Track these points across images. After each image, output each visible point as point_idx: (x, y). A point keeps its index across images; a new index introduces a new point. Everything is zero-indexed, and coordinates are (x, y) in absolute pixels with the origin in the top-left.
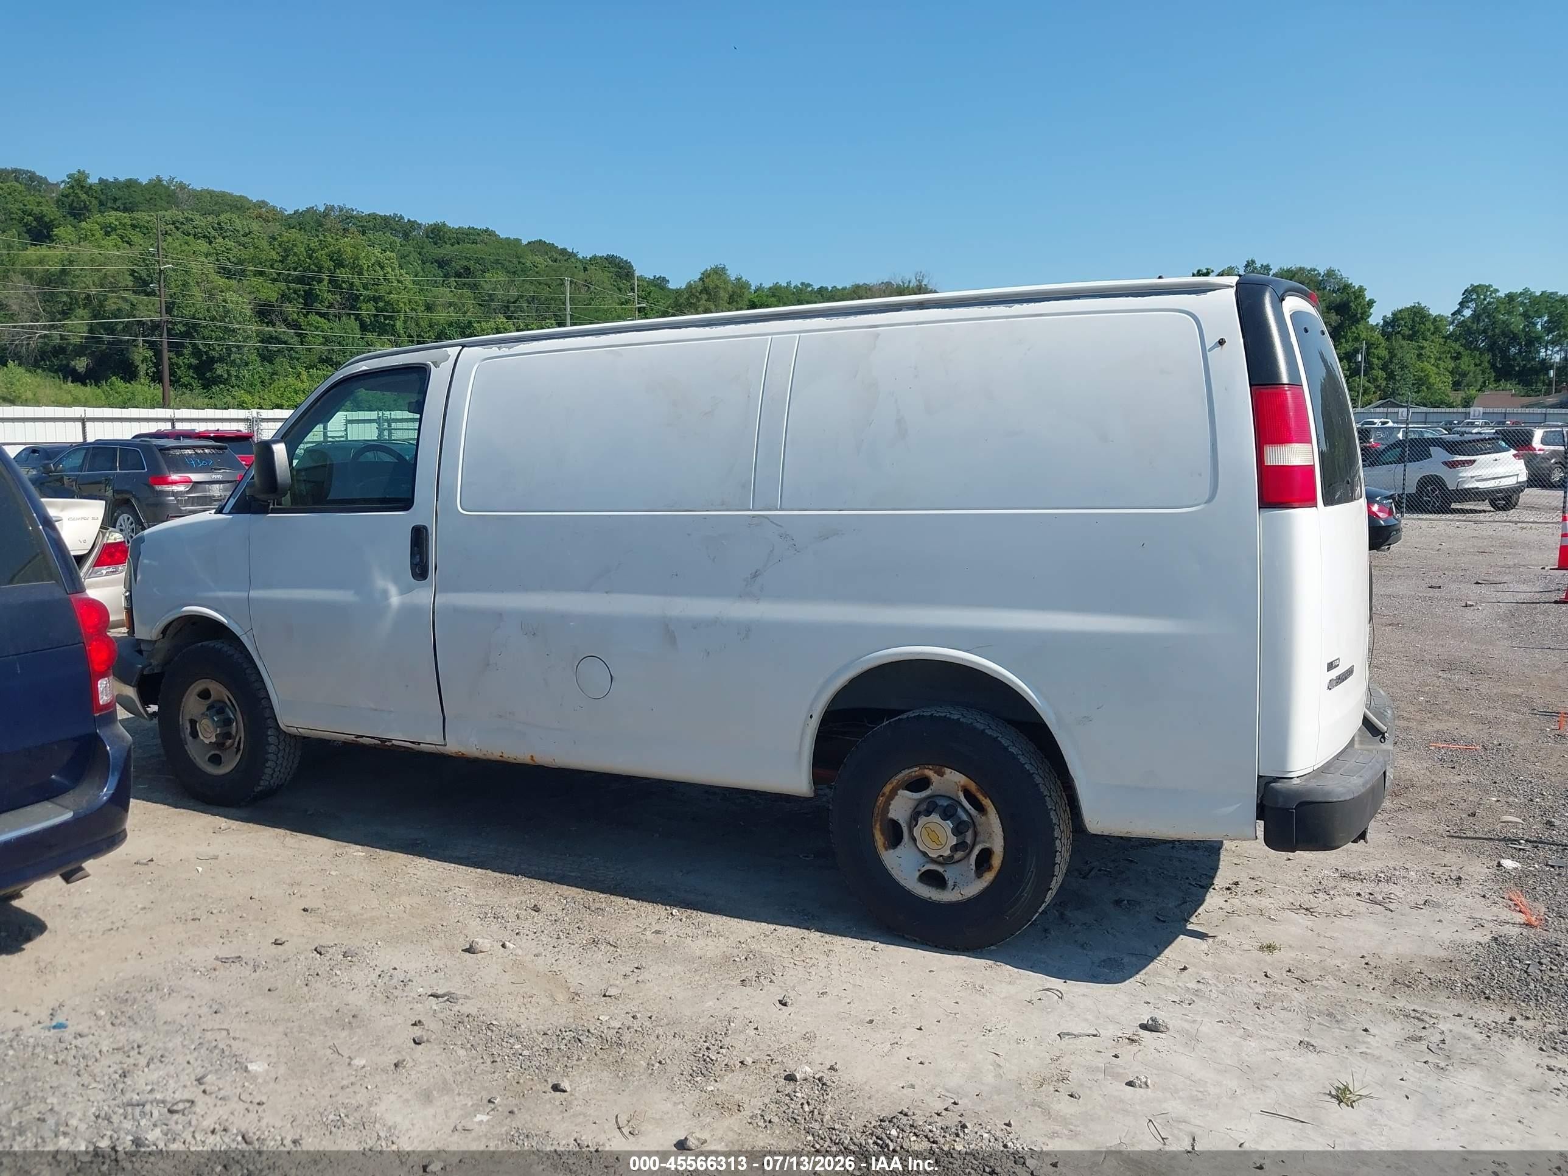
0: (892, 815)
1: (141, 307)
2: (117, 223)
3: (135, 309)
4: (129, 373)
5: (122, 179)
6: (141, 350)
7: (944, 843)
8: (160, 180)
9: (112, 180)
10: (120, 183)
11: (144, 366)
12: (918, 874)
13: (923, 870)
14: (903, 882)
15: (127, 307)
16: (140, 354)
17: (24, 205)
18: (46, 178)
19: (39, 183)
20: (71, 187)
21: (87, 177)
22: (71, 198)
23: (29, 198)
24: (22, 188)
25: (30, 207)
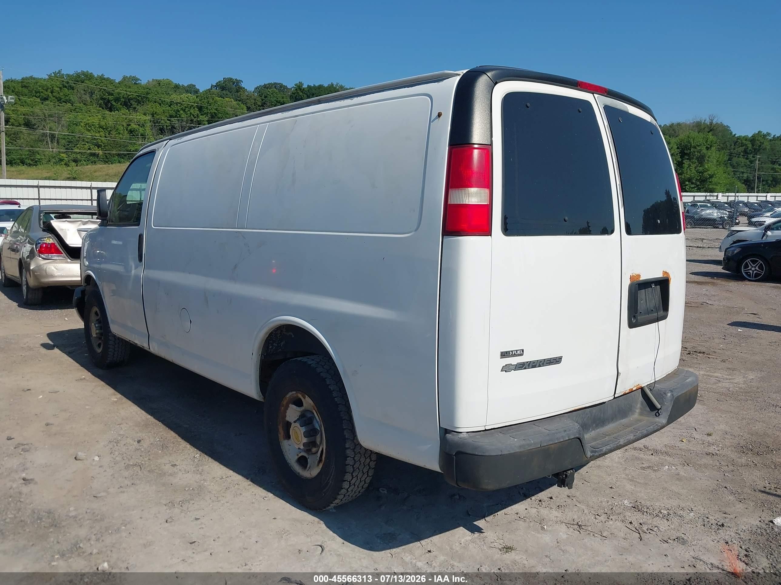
0: (288, 419)
5: (317, 85)
7: (300, 441)
8: (333, 85)
9: (312, 85)
10: (316, 87)
12: (297, 457)
13: (300, 455)
14: (289, 461)
17: (277, 98)
18: (287, 86)
19: (284, 88)
20: (296, 90)
21: (303, 85)
22: (296, 94)
23: (279, 95)
24: (277, 91)
25: (279, 99)
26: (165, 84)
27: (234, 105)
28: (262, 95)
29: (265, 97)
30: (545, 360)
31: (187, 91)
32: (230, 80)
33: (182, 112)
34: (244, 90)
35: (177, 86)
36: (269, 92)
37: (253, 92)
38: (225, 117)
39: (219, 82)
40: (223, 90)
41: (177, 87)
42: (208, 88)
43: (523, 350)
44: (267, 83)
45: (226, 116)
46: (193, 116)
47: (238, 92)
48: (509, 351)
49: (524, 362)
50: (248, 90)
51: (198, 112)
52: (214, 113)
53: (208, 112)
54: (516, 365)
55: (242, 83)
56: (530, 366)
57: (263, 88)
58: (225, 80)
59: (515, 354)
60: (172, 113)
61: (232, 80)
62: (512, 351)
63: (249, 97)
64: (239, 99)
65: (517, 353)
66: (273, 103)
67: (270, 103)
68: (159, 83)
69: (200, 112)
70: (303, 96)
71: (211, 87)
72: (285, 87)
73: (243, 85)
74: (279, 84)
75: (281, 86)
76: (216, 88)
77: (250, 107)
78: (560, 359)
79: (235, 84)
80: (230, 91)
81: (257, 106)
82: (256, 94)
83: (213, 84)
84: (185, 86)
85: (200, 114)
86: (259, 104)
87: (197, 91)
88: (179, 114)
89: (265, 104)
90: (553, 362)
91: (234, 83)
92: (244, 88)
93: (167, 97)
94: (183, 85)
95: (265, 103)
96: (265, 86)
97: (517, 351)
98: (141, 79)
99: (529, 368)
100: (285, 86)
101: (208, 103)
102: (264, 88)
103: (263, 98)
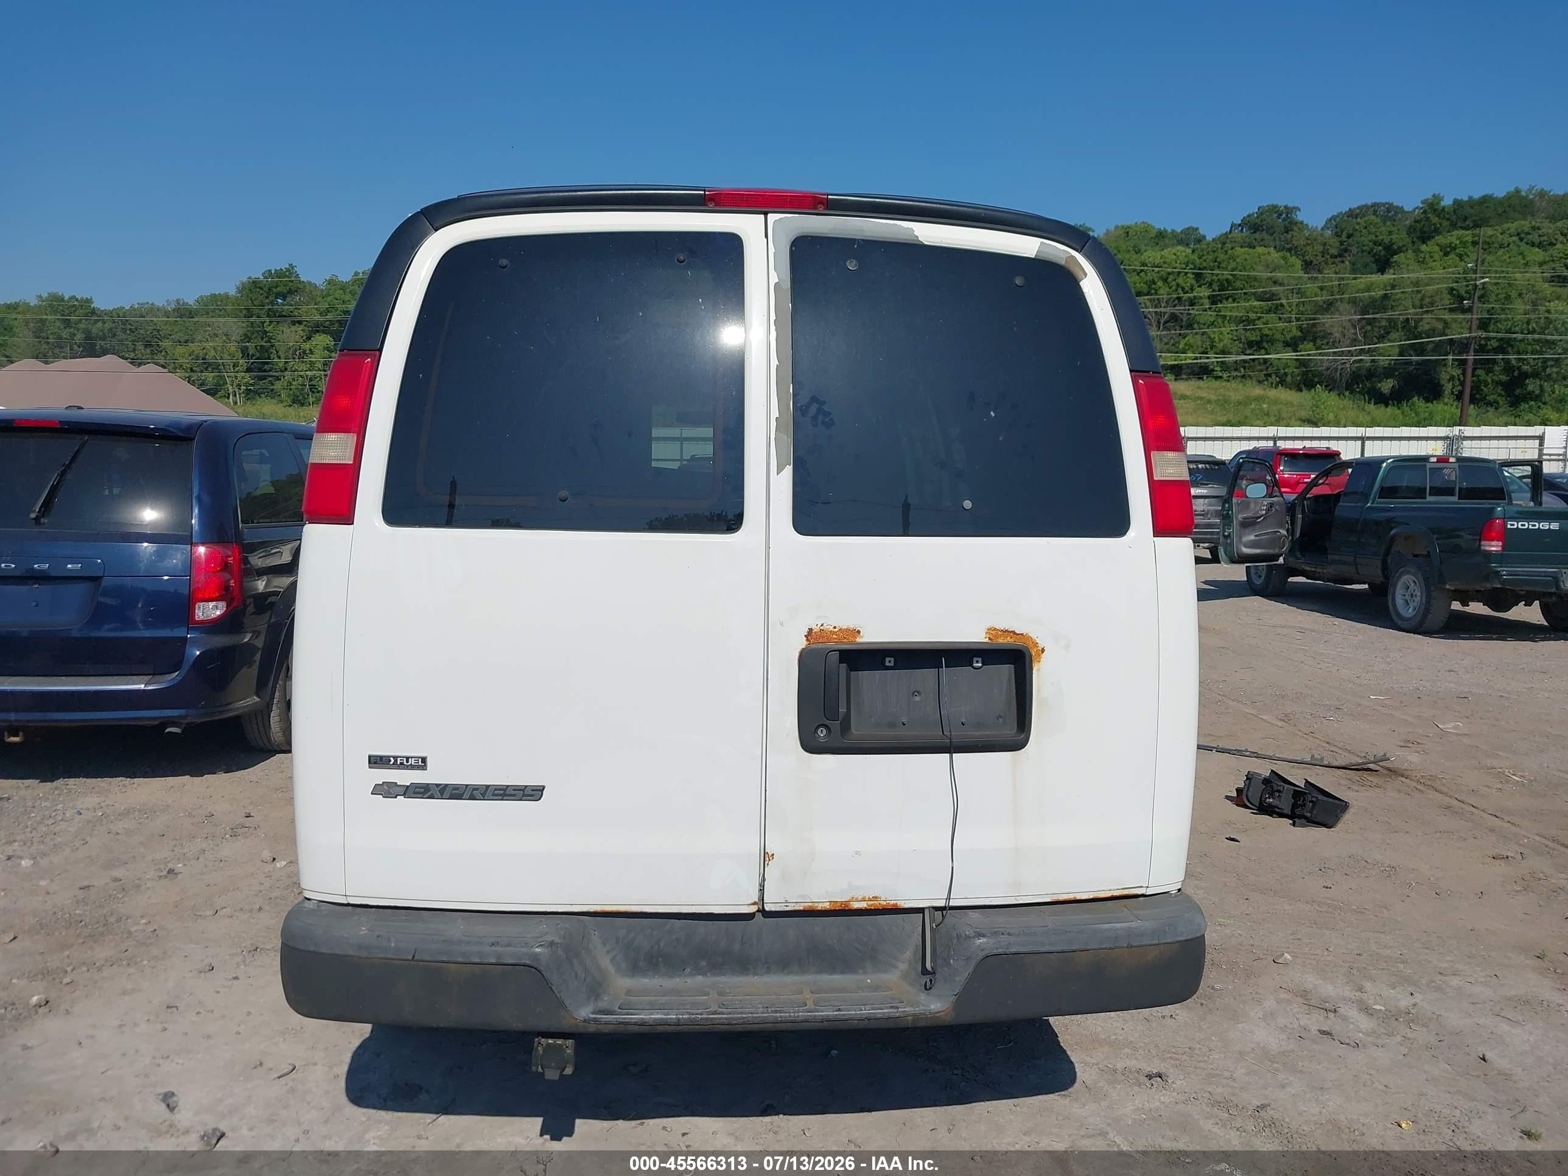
1: (1454, 326)
2: (1458, 242)
3: (1449, 328)
4: (1433, 393)
5: (1476, 197)
6: (1449, 369)
8: (1518, 191)
9: (1466, 199)
10: (1473, 201)
11: (1450, 385)
15: (1440, 326)
16: (1448, 373)
17: (1376, 236)
18: (1402, 207)
19: (1395, 212)
20: (1425, 212)
21: (1441, 199)
22: (1423, 223)
23: (1383, 228)
24: (1378, 220)
25: (1381, 237)
26: (1139, 233)
27: (1273, 261)
28: (1342, 232)
29: (1349, 236)
30: (488, 787)
31: (1180, 242)
32: (1274, 209)
33: (1160, 284)
34: (1300, 226)
35: (1161, 233)
36: (1358, 224)
37: (1322, 229)
38: (1251, 286)
39: (1249, 216)
40: (1255, 232)
41: (1161, 235)
42: (1224, 232)
43: (424, 760)
44: (1356, 206)
45: (1252, 284)
46: (1183, 289)
47: (1287, 232)
48: (389, 757)
49: (428, 784)
50: (1310, 227)
51: (1194, 282)
52: (1227, 280)
53: (1213, 280)
54: (408, 787)
55: (1298, 213)
56: (446, 794)
57: (1346, 218)
58: (1262, 211)
59: (402, 764)
60: (1141, 287)
61: (1276, 210)
62: (395, 758)
63: (1311, 240)
64: (1287, 246)
65: (407, 762)
66: (1365, 248)
67: (1358, 247)
68: (1127, 232)
69: (1197, 281)
70: (1441, 224)
71: (1231, 228)
72: (1399, 210)
73: (1300, 217)
74: (1383, 205)
75: (1390, 207)
76: (1242, 229)
77: (1311, 262)
78: (539, 790)
79: (1284, 216)
80: (1271, 231)
81: (1328, 257)
82: (1330, 232)
83: (1235, 222)
84: (1177, 233)
85: (1196, 286)
86: (1334, 252)
87: (1200, 240)
88: (1154, 289)
89: (1345, 252)
90: (515, 795)
91: (1281, 215)
92: (1302, 223)
93: (1135, 256)
94: (1173, 231)
95: (1346, 250)
96: (1351, 214)
97: (407, 759)
98: (1093, 228)
99: (442, 799)
100: (1397, 207)
101: (1216, 261)
102: (1348, 217)
103: (1344, 237)
